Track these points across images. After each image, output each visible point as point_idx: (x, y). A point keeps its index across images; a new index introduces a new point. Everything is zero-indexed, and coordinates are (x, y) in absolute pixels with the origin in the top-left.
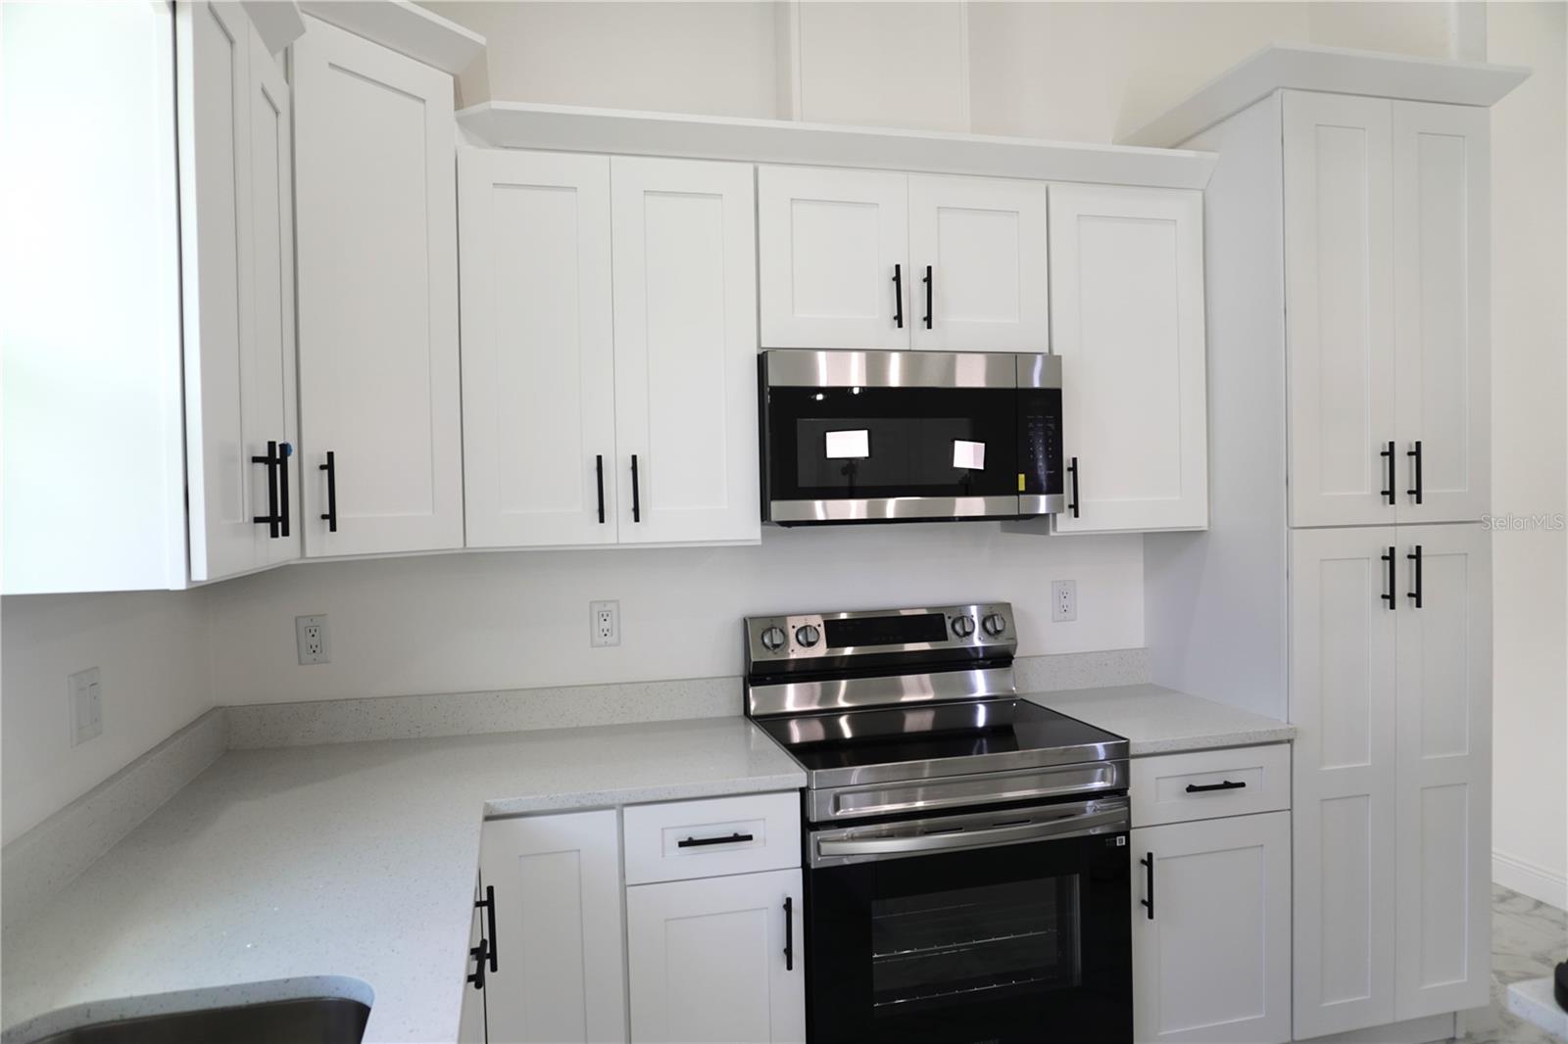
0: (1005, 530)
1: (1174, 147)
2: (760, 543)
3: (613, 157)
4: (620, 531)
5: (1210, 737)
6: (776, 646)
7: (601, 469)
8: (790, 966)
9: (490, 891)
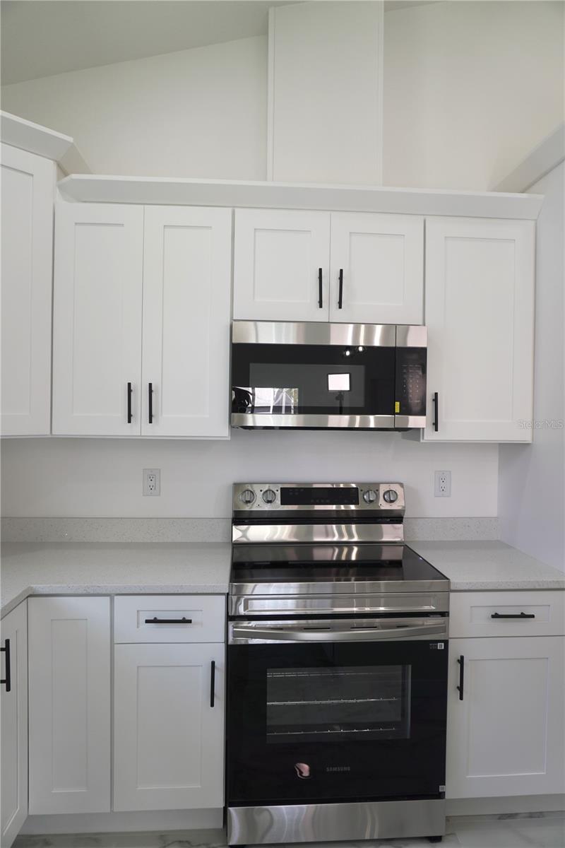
0: (403, 438)
1: (523, 192)
2: (229, 439)
3: (146, 206)
4: (141, 428)
5: (511, 582)
6: (248, 502)
7: (130, 391)
8: (212, 705)
9: (8, 641)
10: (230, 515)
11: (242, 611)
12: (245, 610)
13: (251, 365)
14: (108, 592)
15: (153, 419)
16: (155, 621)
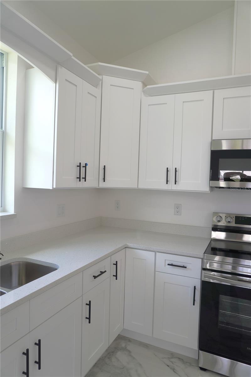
2: (210, 192)
3: (176, 94)
4: (172, 186)
6: (219, 221)
7: (167, 171)
8: (194, 304)
9: (117, 262)
10: (211, 227)
11: (208, 267)
12: (209, 267)
13: (220, 160)
14: (154, 250)
15: (177, 183)
16: (172, 265)
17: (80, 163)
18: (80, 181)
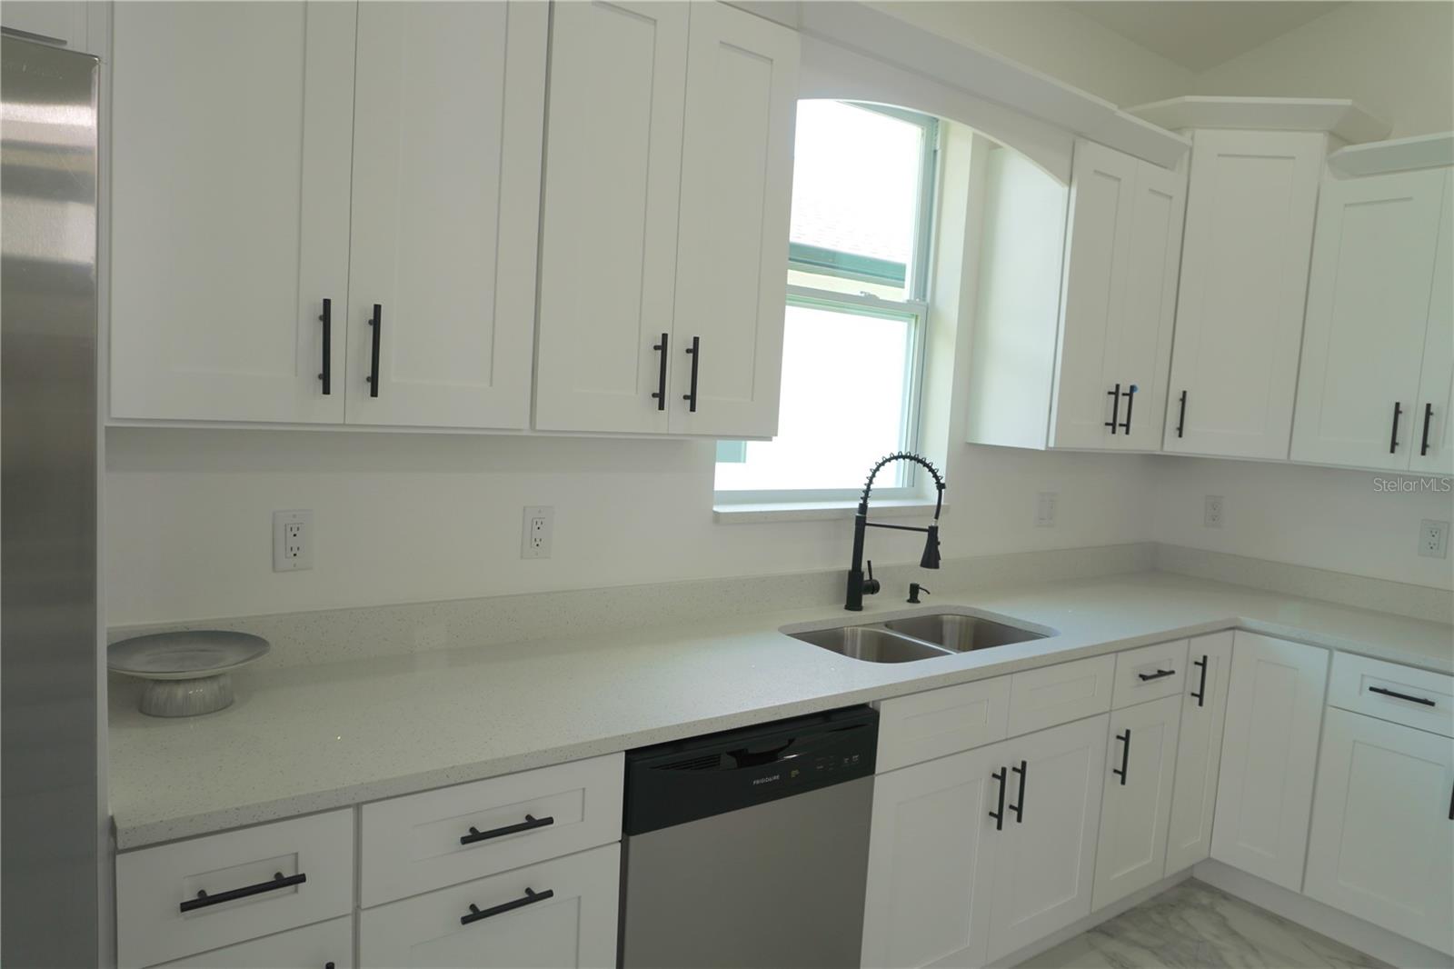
4: (1409, 459)
7: (1397, 412)
8: (1451, 817)
9: (1205, 658)
14: (1327, 644)
15: (1427, 450)
16: (1384, 691)
17: (1118, 386)
18: (1114, 432)
